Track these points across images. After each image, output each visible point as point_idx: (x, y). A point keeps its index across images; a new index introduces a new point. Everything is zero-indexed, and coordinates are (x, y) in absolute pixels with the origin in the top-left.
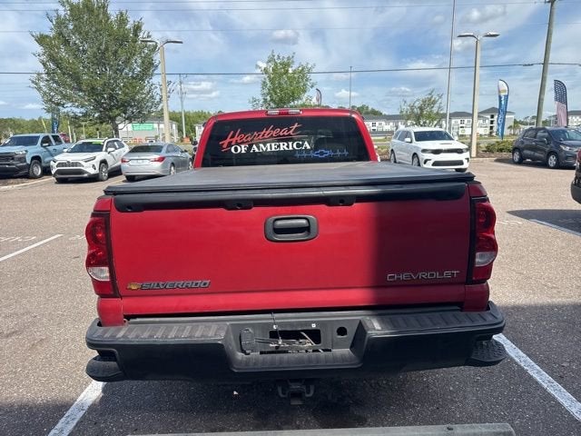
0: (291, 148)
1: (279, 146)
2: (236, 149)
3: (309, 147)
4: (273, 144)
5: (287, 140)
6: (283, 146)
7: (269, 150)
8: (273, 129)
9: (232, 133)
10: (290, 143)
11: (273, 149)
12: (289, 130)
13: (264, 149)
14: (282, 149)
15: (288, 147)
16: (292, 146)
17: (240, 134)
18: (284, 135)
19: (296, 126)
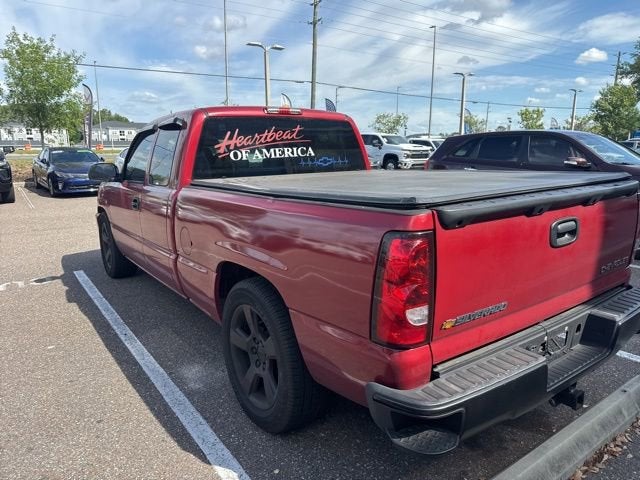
0: (296, 155)
1: (283, 152)
2: (236, 155)
3: (313, 154)
4: (277, 150)
5: (291, 146)
6: (288, 153)
7: (273, 156)
8: (276, 131)
9: (229, 133)
10: (295, 149)
11: (278, 156)
12: (293, 132)
13: (268, 156)
14: (286, 156)
15: (293, 153)
16: (297, 152)
17: (238, 135)
18: (287, 139)
19: (298, 128)
